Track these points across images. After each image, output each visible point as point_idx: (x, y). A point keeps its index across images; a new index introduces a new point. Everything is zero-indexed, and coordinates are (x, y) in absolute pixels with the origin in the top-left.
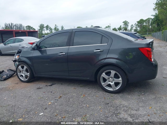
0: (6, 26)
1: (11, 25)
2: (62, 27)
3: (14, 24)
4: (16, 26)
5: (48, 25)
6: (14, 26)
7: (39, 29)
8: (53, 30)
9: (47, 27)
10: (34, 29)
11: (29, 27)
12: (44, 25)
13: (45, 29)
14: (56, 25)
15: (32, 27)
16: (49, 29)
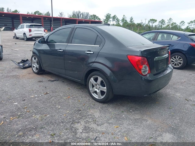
0: (73, 14)
1: (78, 13)
2: (132, 19)
3: (81, 13)
4: (82, 14)
5: (115, 15)
6: (81, 15)
7: (105, 19)
8: (120, 22)
9: (114, 17)
10: (99, 19)
11: (94, 16)
12: (111, 15)
13: (111, 19)
14: (124, 16)
15: (97, 17)
16: (115, 20)
